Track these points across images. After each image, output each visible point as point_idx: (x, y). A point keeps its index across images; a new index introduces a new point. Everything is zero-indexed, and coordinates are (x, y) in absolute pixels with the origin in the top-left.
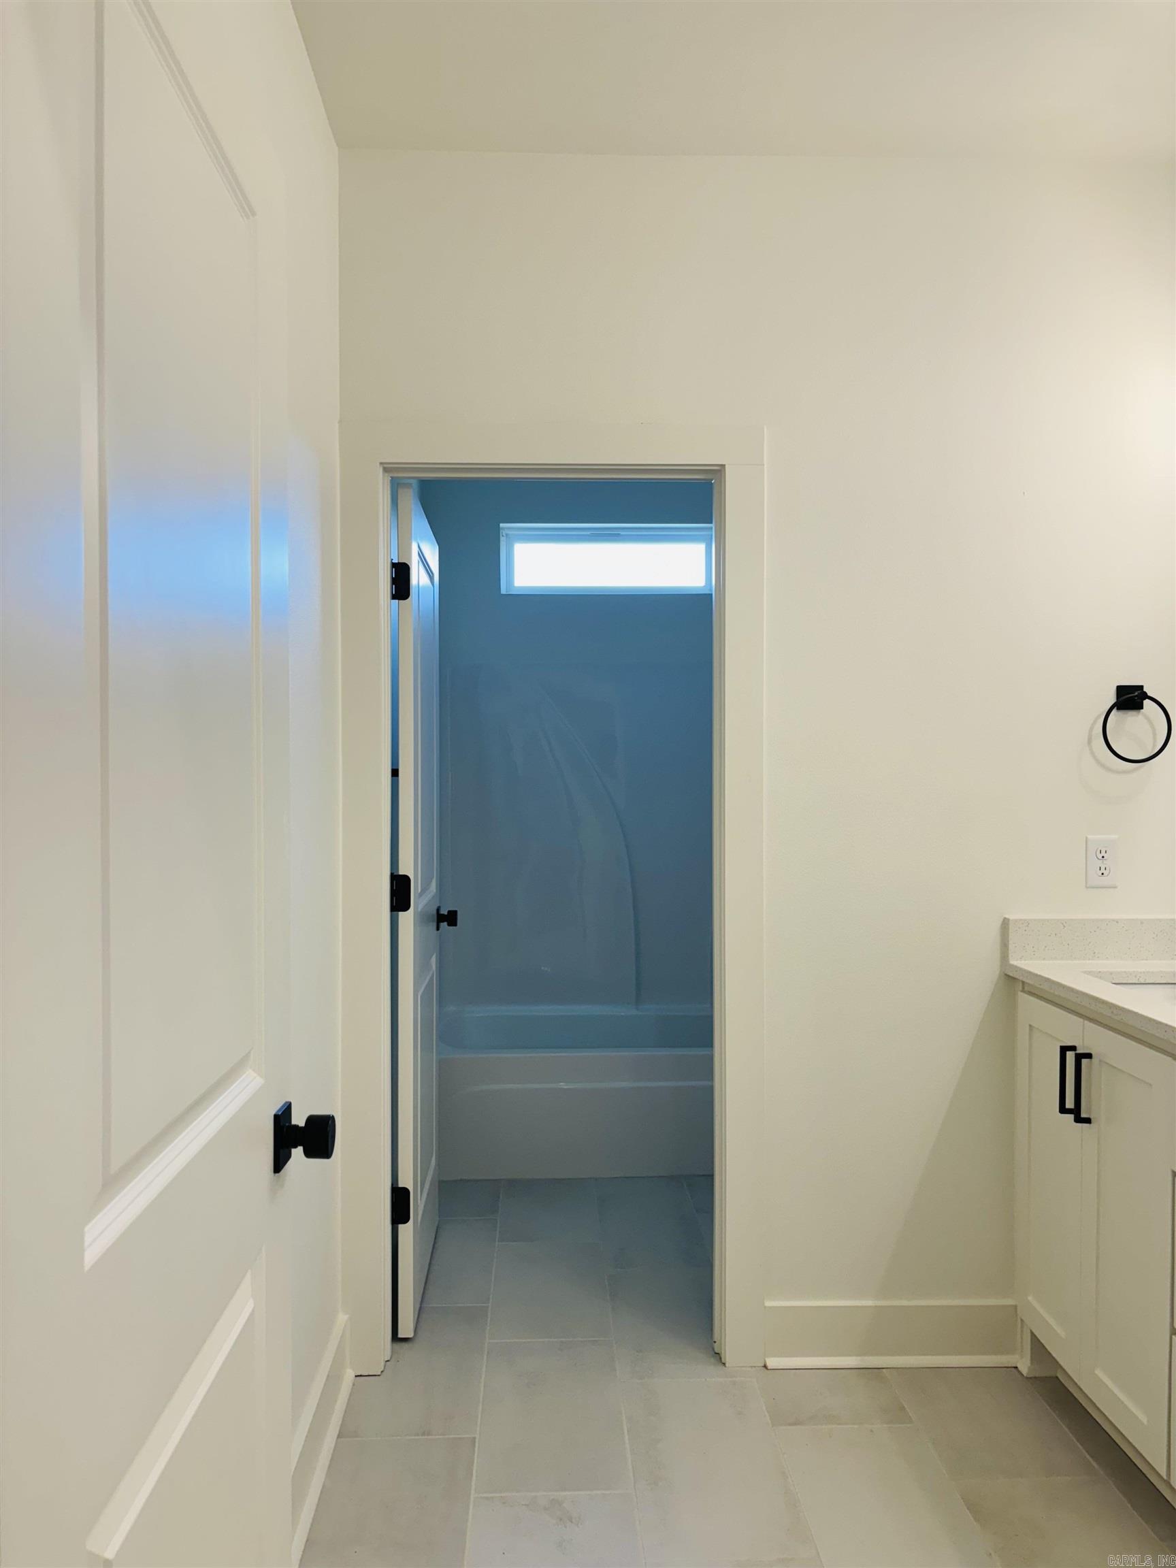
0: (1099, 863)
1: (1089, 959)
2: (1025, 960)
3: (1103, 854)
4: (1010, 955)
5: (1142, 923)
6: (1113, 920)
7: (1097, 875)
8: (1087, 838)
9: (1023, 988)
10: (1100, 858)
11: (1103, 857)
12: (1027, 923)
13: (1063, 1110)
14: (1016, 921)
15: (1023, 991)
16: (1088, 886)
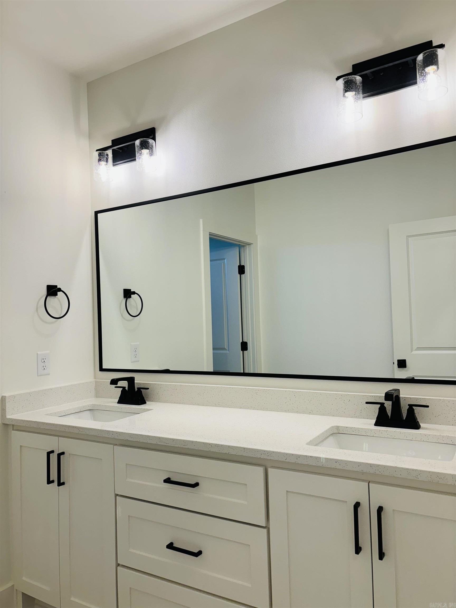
0: (43, 364)
1: (41, 409)
2: (14, 415)
3: (44, 360)
4: (7, 414)
5: (61, 388)
6: (50, 389)
7: (42, 369)
8: (37, 353)
9: (13, 428)
10: (43, 362)
11: (44, 361)
12: (14, 397)
13: (49, 482)
14: (9, 396)
15: (13, 430)
16: (38, 375)
